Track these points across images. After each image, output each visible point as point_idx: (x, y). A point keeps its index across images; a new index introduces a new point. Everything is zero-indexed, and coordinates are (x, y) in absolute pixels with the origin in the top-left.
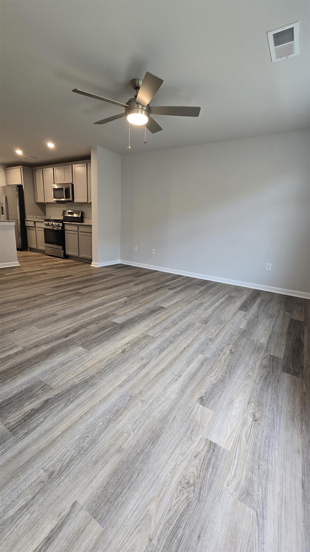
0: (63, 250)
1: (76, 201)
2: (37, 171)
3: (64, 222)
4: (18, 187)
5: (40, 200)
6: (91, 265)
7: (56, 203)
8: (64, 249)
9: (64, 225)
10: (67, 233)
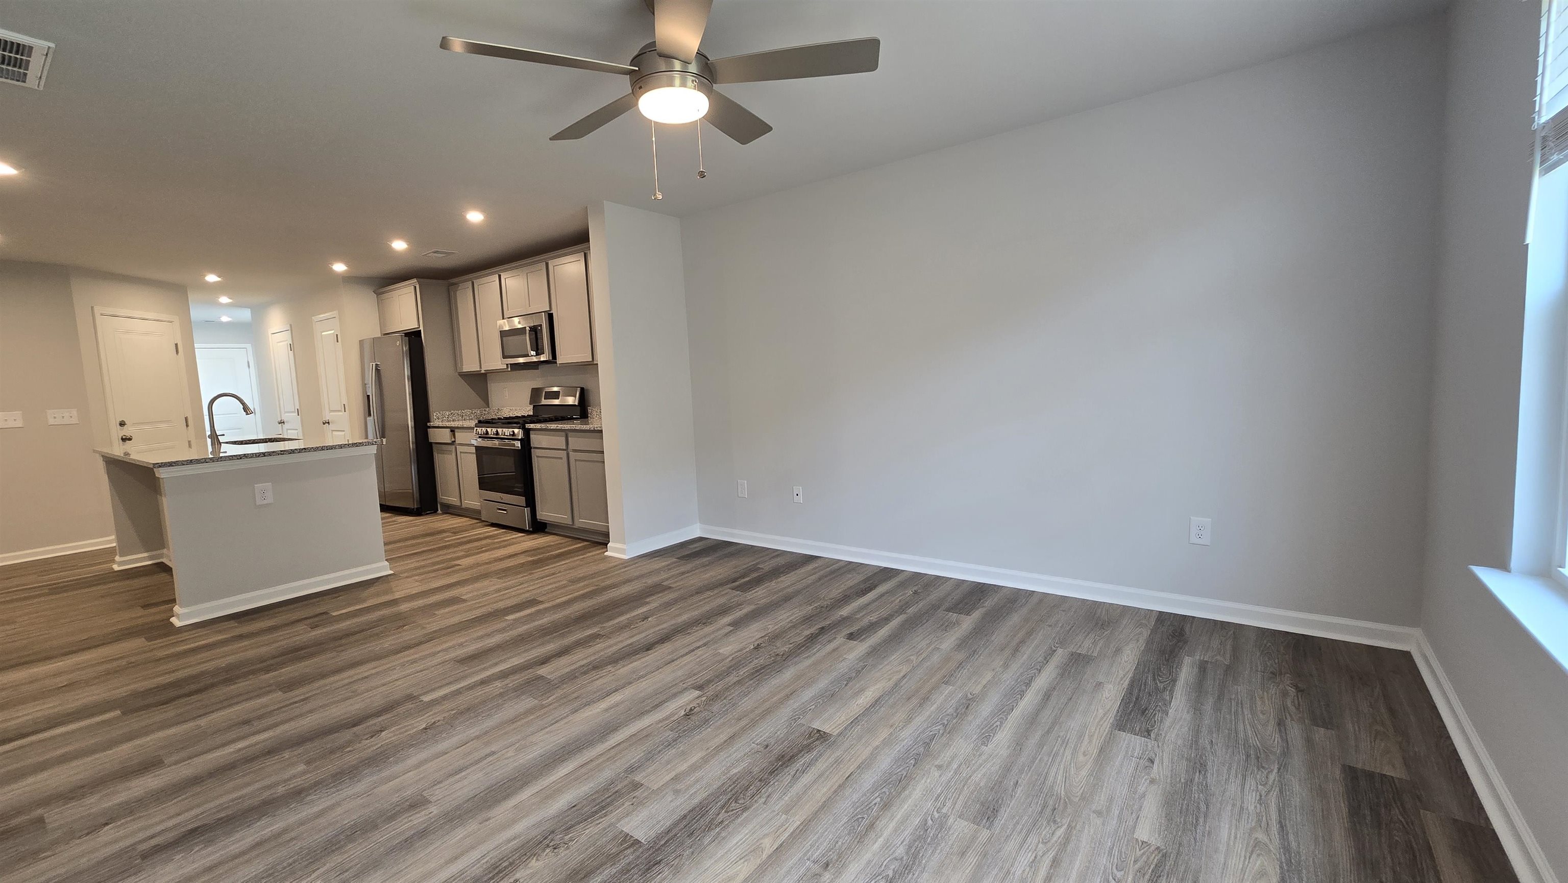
0: (529, 509)
1: (560, 360)
2: (460, 288)
3: (527, 426)
4: (407, 338)
5: (470, 365)
6: (606, 554)
7: (509, 370)
8: (531, 503)
9: (527, 432)
10: (537, 457)
